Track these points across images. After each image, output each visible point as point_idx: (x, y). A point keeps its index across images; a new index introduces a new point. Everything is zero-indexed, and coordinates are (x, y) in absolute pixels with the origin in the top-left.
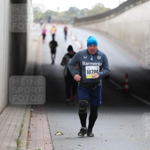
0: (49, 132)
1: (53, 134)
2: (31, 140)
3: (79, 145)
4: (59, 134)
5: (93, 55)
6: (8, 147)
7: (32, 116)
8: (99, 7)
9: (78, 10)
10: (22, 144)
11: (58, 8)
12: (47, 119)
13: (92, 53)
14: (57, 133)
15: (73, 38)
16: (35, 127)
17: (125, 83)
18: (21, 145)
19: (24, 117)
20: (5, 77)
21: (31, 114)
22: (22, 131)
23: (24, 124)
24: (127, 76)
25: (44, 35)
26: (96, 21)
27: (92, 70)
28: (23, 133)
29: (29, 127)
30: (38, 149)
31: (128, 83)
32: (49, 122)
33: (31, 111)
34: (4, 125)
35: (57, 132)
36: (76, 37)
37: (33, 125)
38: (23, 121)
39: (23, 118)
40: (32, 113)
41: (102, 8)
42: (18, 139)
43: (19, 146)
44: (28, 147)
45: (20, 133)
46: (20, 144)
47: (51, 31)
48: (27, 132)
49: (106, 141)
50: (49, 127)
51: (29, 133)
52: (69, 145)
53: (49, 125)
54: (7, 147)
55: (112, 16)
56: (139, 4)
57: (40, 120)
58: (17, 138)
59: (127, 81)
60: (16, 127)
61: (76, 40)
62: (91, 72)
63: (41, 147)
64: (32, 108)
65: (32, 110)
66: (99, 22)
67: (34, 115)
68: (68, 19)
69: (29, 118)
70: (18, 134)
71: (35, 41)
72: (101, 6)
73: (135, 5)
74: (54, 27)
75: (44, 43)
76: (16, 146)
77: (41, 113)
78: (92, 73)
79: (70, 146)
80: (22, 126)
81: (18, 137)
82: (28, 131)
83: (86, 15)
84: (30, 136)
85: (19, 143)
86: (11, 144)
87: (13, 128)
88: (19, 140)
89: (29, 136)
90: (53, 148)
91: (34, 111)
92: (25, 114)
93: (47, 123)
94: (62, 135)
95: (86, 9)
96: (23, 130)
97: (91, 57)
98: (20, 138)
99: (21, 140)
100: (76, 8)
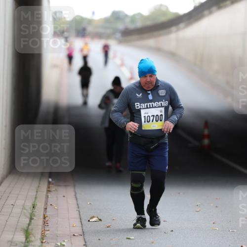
0: (78, 216)
1: (85, 220)
2: (48, 230)
3: (127, 238)
4: (94, 219)
5: (151, 90)
6: (11, 242)
7: (49, 191)
8: (160, 11)
9: (126, 16)
10: (34, 237)
11: (93, 13)
12: (75, 195)
13: (148, 88)
14: (92, 218)
15: (118, 61)
16: (56, 208)
17: (204, 137)
18: (33, 239)
19: (37, 192)
20: (6, 126)
21: (49, 187)
22: (34, 216)
23: (37, 203)
24: (206, 124)
25: (70, 58)
26: (156, 33)
27: (152, 116)
28: (35, 218)
29: (46, 208)
30: (59, 244)
31: (208, 137)
32: (78, 200)
33: (49, 183)
34: (4, 205)
35: (91, 216)
36: (122, 60)
37: (51, 205)
38: (36, 198)
39: (35, 194)
40: (51, 186)
41: (165, 13)
42: (28, 227)
43: (28, 240)
44: (44, 241)
45: (31, 219)
46: (31, 236)
47: (82, 50)
48: (42, 217)
49: (172, 231)
50: (78, 208)
51: (45, 218)
52: (111, 238)
53: (78, 205)
54: (9, 241)
55: (182, 25)
56: (226, 6)
57: (64, 196)
58: (25, 226)
59: (206, 132)
60: (24, 208)
61: (122, 65)
62: (152, 118)
63: (66, 241)
64: (50, 177)
65: (50, 180)
66: (160, 35)
67: (53, 188)
68: (109, 31)
69: (45, 193)
70: (27, 221)
71: (55, 66)
72: (164, 9)
73: (220, 8)
74: (86, 44)
75: (70, 70)
76: (24, 240)
77: (66, 186)
78: (152, 121)
79: (113, 239)
80: (33, 207)
81: (27, 225)
82: (44, 216)
83: (139, 24)
84: (47, 223)
85: (29, 235)
86: (15, 236)
87: (19, 210)
88: (30, 231)
89: (45, 223)
90: (86, 242)
91: (53, 182)
92: (39, 187)
93: (75, 201)
94: (100, 222)
95: (139, 14)
96: (36, 214)
97: (149, 94)
98: (30, 227)
99: (32, 230)
100: (123, 12)
